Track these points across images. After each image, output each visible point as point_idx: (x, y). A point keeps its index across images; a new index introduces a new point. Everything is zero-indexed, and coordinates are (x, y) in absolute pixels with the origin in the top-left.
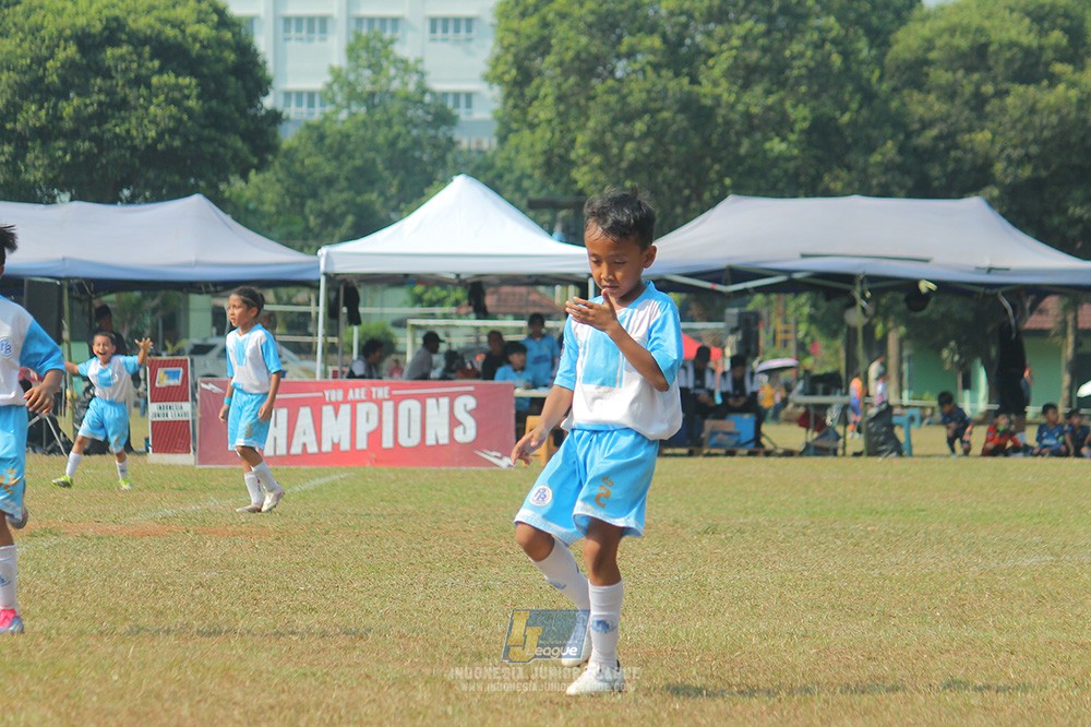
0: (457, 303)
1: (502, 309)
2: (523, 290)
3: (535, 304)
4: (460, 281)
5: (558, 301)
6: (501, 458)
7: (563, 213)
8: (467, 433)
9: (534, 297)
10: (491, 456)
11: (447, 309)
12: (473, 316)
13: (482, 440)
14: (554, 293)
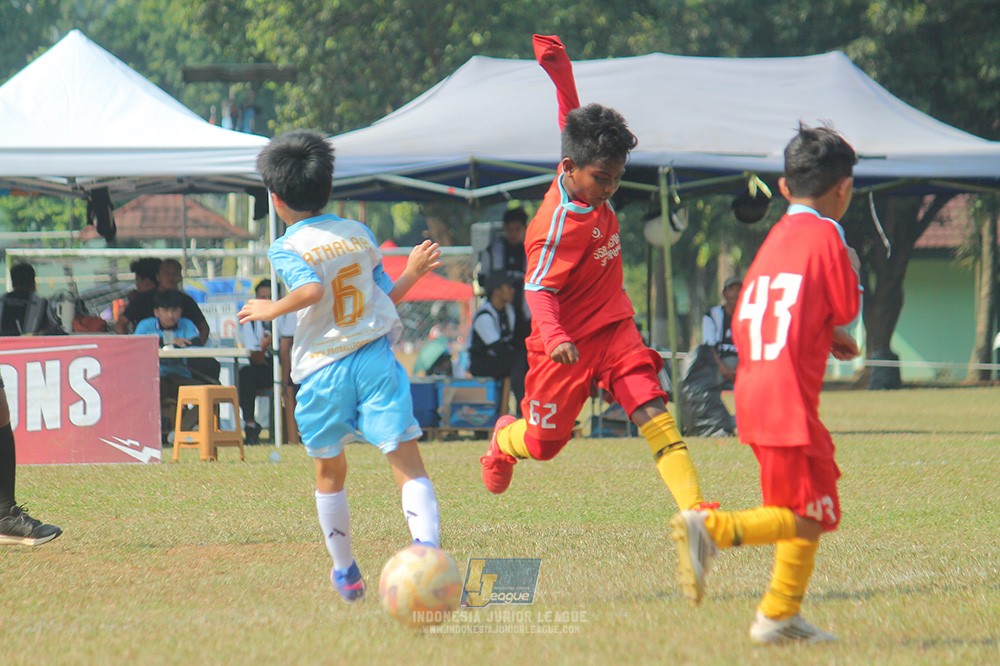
0: (75, 223)
1: (149, 233)
2: (177, 201)
3: (197, 223)
4: (74, 187)
5: (231, 218)
6: (139, 449)
7: (234, 89)
8: (88, 412)
9: (196, 213)
10: (126, 446)
11: (60, 232)
12: (103, 242)
13: (110, 423)
14: (225, 206)
